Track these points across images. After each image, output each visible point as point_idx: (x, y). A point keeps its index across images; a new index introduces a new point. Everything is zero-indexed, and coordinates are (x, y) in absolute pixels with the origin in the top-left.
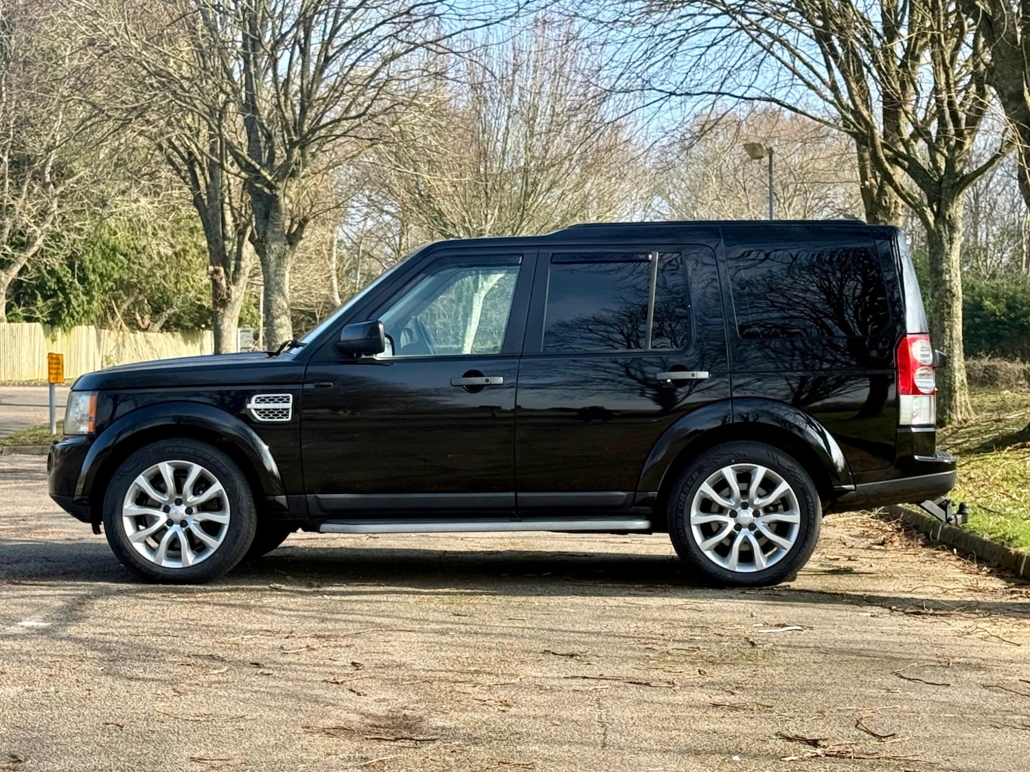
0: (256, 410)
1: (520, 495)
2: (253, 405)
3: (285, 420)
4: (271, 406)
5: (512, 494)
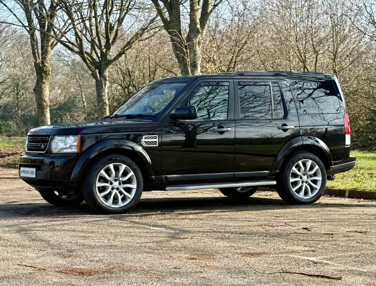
0: (145, 142)
1: (235, 173)
2: (143, 140)
3: (155, 146)
4: (150, 140)
5: (233, 173)
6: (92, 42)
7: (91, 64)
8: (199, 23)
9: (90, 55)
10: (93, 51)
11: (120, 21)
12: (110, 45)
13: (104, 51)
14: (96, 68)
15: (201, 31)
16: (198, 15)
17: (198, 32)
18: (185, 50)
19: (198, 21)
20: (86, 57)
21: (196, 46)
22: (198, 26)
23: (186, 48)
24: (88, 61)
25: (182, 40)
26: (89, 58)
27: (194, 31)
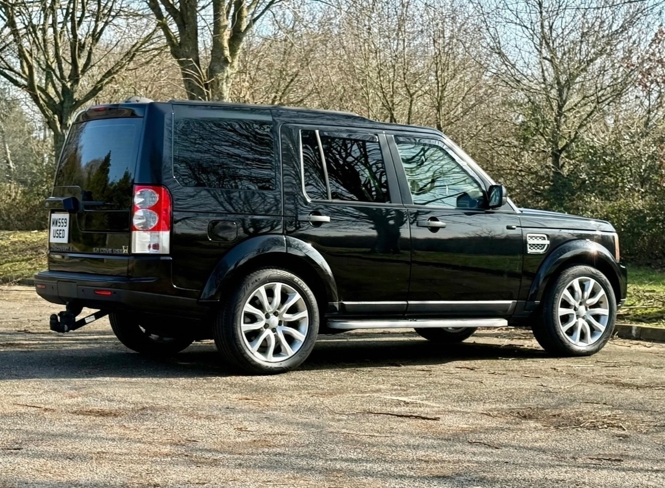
6: (48, 70)
7: (47, 106)
8: (228, 48)
9: (44, 91)
10: (50, 84)
11: (96, 36)
12: (78, 76)
13: (69, 85)
14: (54, 113)
15: (230, 61)
16: (226, 35)
17: (226, 61)
18: (205, 90)
19: (226, 44)
20: (39, 96)
21: (222, 84)
22: (227, 53)
23: (207, 88)
24: (41, 102)
25: (200, 74)
26: (43, 97)
27: (219, 60)
